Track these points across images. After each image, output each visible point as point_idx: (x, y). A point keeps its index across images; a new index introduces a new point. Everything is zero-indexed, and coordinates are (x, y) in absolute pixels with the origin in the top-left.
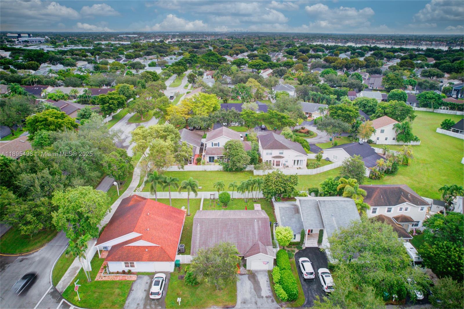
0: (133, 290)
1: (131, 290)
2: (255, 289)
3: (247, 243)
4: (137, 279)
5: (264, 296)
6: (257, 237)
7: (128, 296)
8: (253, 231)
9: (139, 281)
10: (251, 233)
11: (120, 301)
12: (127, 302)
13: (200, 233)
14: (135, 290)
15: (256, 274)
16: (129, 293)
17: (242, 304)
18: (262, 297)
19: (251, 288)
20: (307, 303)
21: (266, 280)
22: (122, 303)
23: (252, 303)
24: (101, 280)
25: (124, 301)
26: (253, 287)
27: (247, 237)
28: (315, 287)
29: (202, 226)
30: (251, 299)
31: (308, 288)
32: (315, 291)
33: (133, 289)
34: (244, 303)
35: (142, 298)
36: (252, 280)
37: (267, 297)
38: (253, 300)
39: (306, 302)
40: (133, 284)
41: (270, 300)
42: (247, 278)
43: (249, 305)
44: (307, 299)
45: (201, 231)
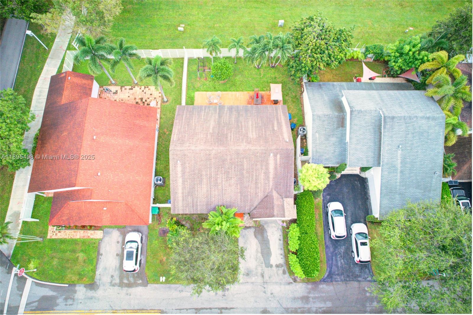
0: (102, 255)
1: (99, 254)
2: (262, 253)
3: (256, 194)
4: (104, 236)
5: (274, 265)
6: (271, 183)
7: (97, 263)
8: (267, 173)
9: (106, 239)
10: (262, 176)
11: (88, 272)
12: (98, 273)
13: (182, 176)
14: (103, 253)
15: (265, 226)
16: (98, 260)
17: (245, 276)
18: (271, 266)
19: (257, 251)
20: (328, 276)
21: (279, 237)
22: (91, 274)
23: (257, 275)
24: (56, 237)
25: (94, 271)
26: (259, 250)
27: (256, 183)
28: (342, 249)
29: (185, 163)
30: (256, 269)
31: (333, 252)
32: (341, 256)
33: (101, 252)
34: (248, 274)
35: (116, 266)
36: (259, 237)
37: (277, 266)
38: (260, 270)
39: (327, 274)
40: (99, 243)
41: (281, 271)
42: (253, 234)
43: (253, 279)
44: (329, 269)
45: (184, 173)
